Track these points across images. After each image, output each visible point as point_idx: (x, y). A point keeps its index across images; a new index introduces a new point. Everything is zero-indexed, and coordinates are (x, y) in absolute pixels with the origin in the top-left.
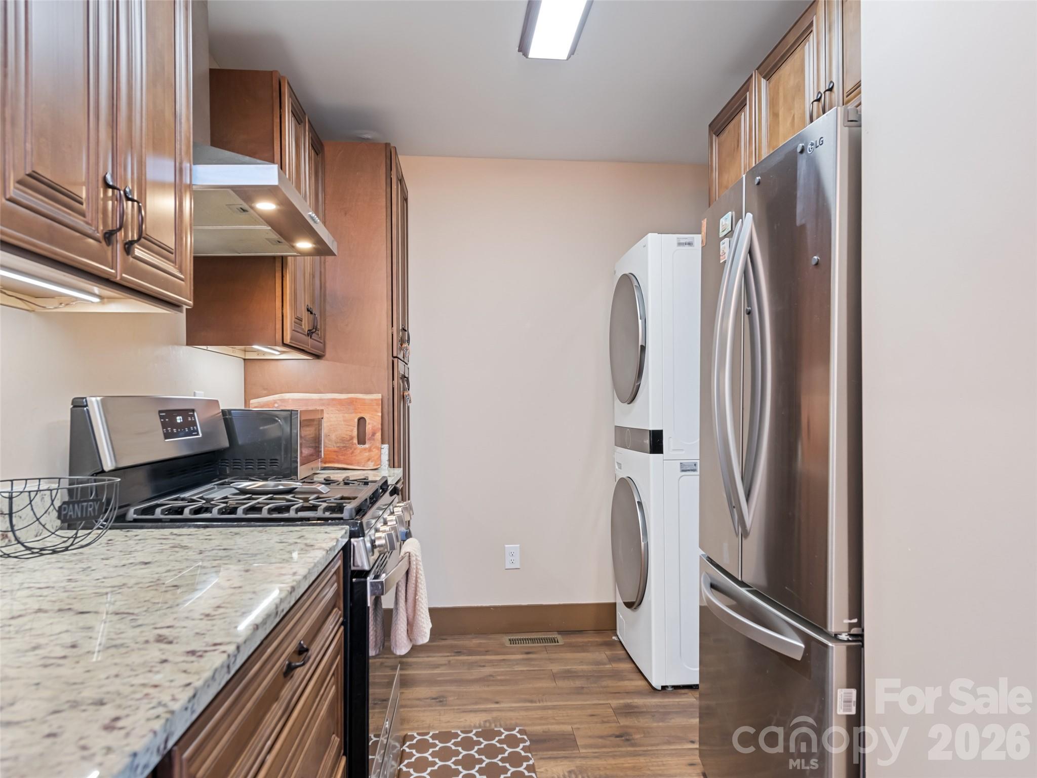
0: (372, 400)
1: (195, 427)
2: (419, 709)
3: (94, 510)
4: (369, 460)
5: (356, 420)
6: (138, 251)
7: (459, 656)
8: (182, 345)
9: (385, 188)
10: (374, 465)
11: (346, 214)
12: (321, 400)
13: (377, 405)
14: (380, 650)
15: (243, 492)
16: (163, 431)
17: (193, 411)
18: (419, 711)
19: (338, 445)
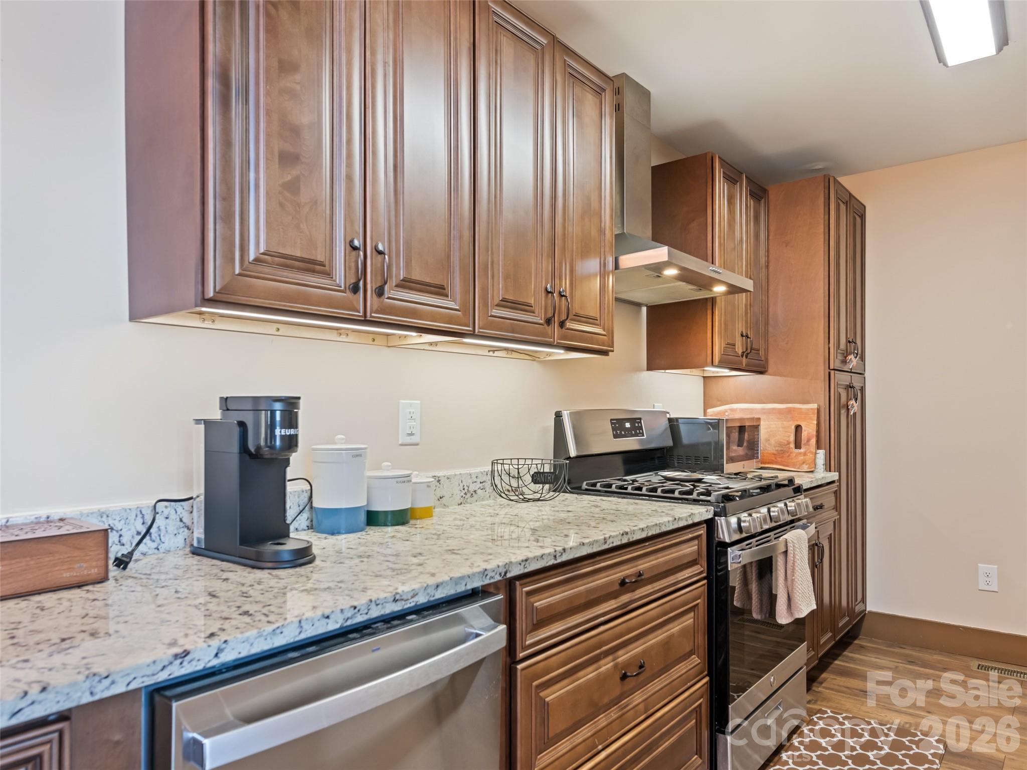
0: (808, 409)
1: (641, 431)
2: (844, 695)
3: (551, 478)
4: (804, 463)
5: (793, 427)
6: (569, 325)
7: (910, 665)
8: (644, 371)
9: (823, 216)
10: (808, 468)
11: (786, 246)
12: (763, 409)
13: (813, 414)
14: (765, 616)
15: (668, 479)
16: (613, 433)
17: (640, 419)
18: (843, 696)
19: (777, 449)
